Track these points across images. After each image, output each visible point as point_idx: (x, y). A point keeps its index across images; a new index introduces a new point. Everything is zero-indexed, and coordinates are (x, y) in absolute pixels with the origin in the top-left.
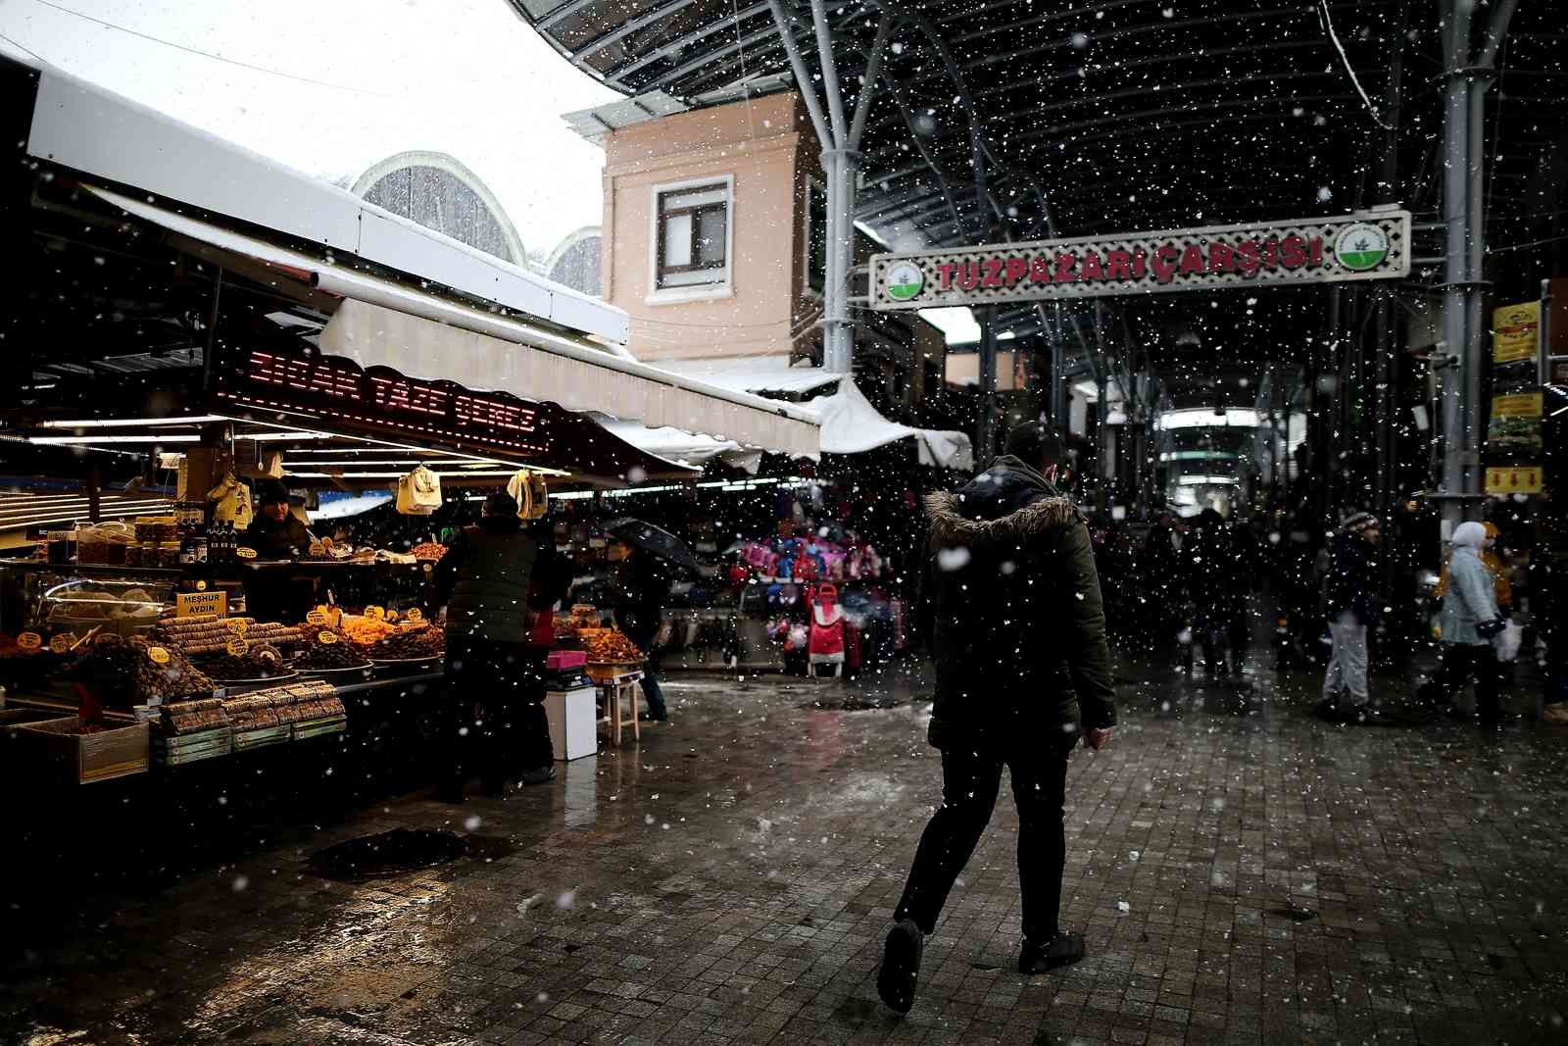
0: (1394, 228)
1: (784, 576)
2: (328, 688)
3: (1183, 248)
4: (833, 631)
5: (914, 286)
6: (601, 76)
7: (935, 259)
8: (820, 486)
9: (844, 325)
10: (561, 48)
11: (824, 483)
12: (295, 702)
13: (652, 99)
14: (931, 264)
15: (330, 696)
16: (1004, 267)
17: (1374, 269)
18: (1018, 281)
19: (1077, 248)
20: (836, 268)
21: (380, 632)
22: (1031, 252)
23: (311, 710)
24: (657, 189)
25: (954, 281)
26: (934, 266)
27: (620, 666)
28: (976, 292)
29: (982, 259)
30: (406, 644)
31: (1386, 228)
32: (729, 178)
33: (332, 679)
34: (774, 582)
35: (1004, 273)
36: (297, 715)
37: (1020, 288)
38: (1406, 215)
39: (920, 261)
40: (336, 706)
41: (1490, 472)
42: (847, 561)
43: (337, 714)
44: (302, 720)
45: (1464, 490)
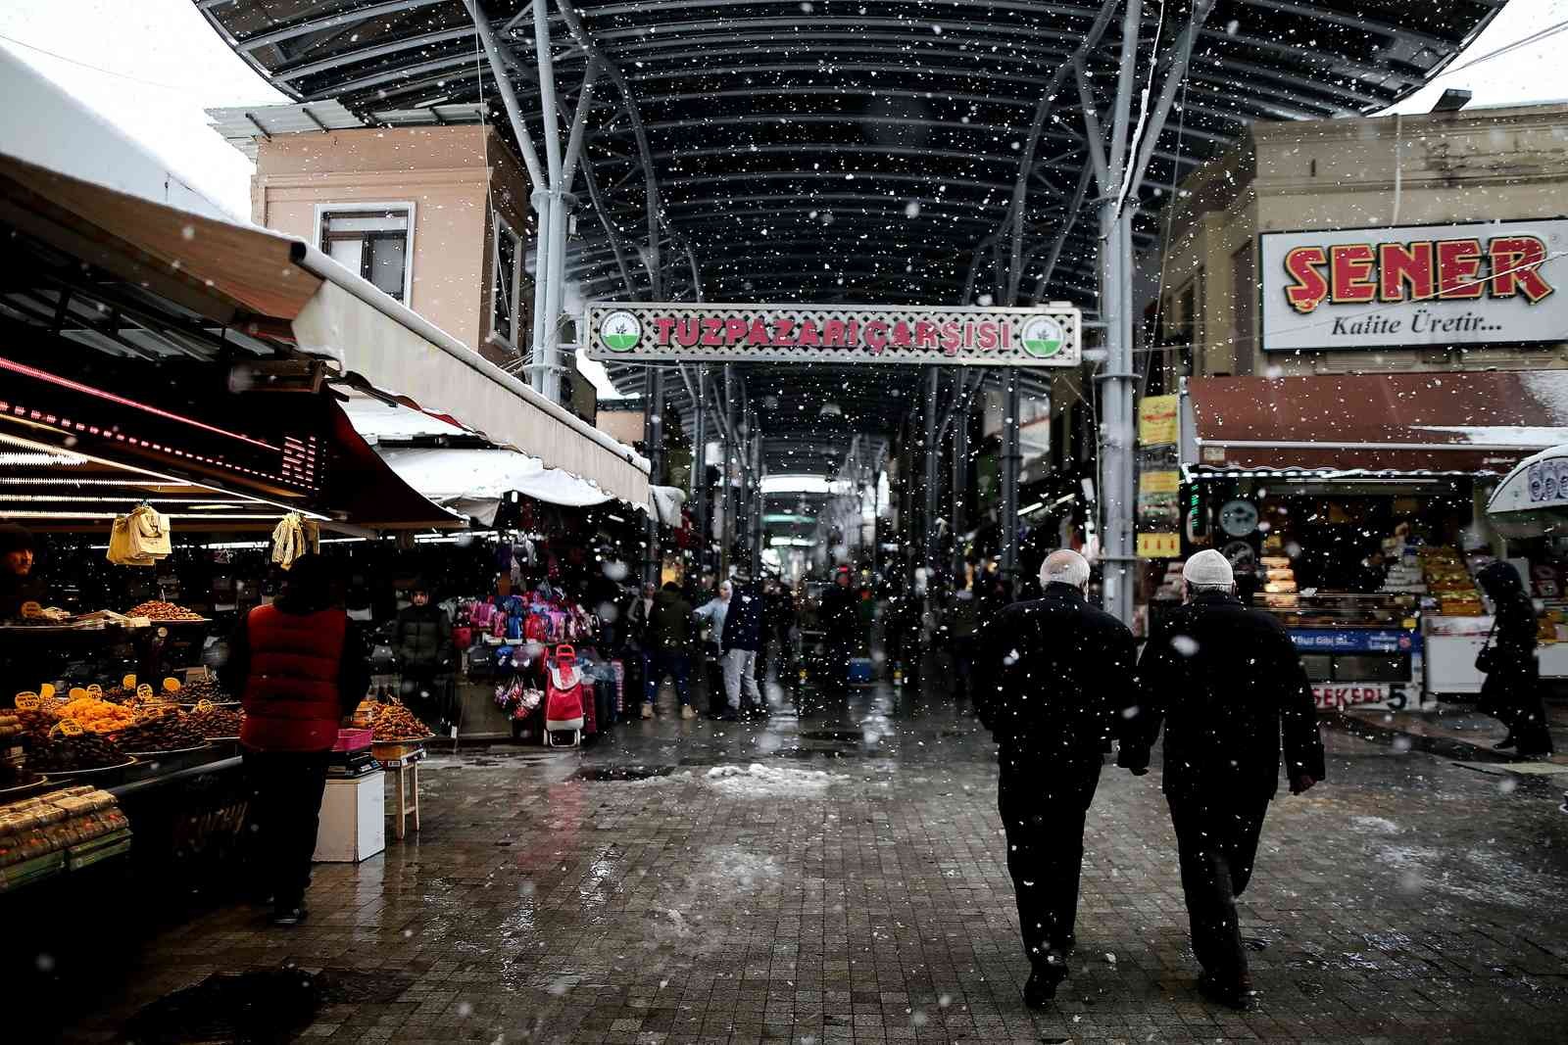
0: (1068, 322)
1: (515, 637)
2: (103, 796)
3: (893, 324)
4: (572, 695)
5: (632, 338)
6: (267, 73)
7: (653, 313)
8: (534, 541)
9: (556, 372)
10: (227, 34)
11: (539, 537)
12: (66, 817)
13: (323, 109)
14: (649, 316)
15: (106, 806)
16: (724, 326)
17: (1053, 357)
18: (738, 341)
19: (795, 314)
20: (547, 313)
21: (110, 715)
22: (751, 314)
23: (89, 827)
24: (321, 208)
25: (674, 336)
26: (652, 320)
27: (404, 744)
28: (695, 349)
29: (701, 316)
30: (170, 730)
31: (1062, 322)
32: (410, 206)
33: (100, 783)
34: (504, 644)
35: (723, 333)
36: (72, 836)
37: (739, 348)
38: (1077, 312)
39: (638, 313)
40: (116, 820)
41: (1141, 537)
42: (568, 620)
43: (120, 829)
44: (79, 841)
45: (1123, 554)
